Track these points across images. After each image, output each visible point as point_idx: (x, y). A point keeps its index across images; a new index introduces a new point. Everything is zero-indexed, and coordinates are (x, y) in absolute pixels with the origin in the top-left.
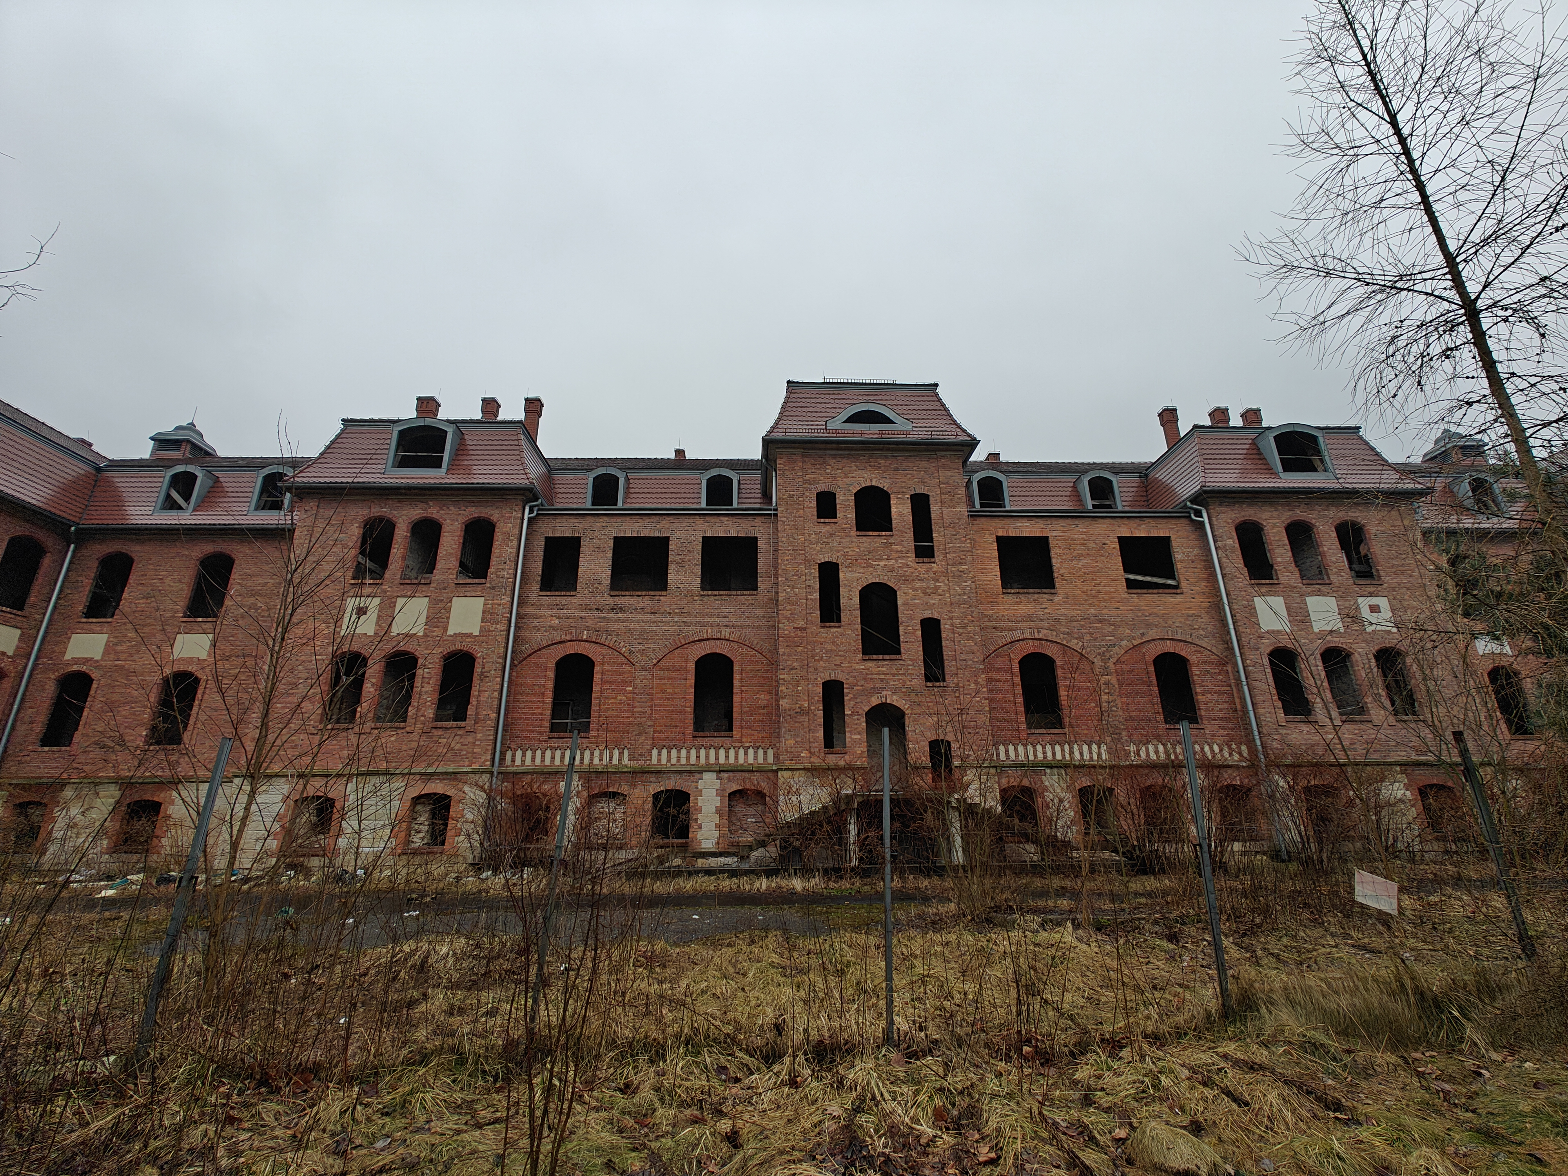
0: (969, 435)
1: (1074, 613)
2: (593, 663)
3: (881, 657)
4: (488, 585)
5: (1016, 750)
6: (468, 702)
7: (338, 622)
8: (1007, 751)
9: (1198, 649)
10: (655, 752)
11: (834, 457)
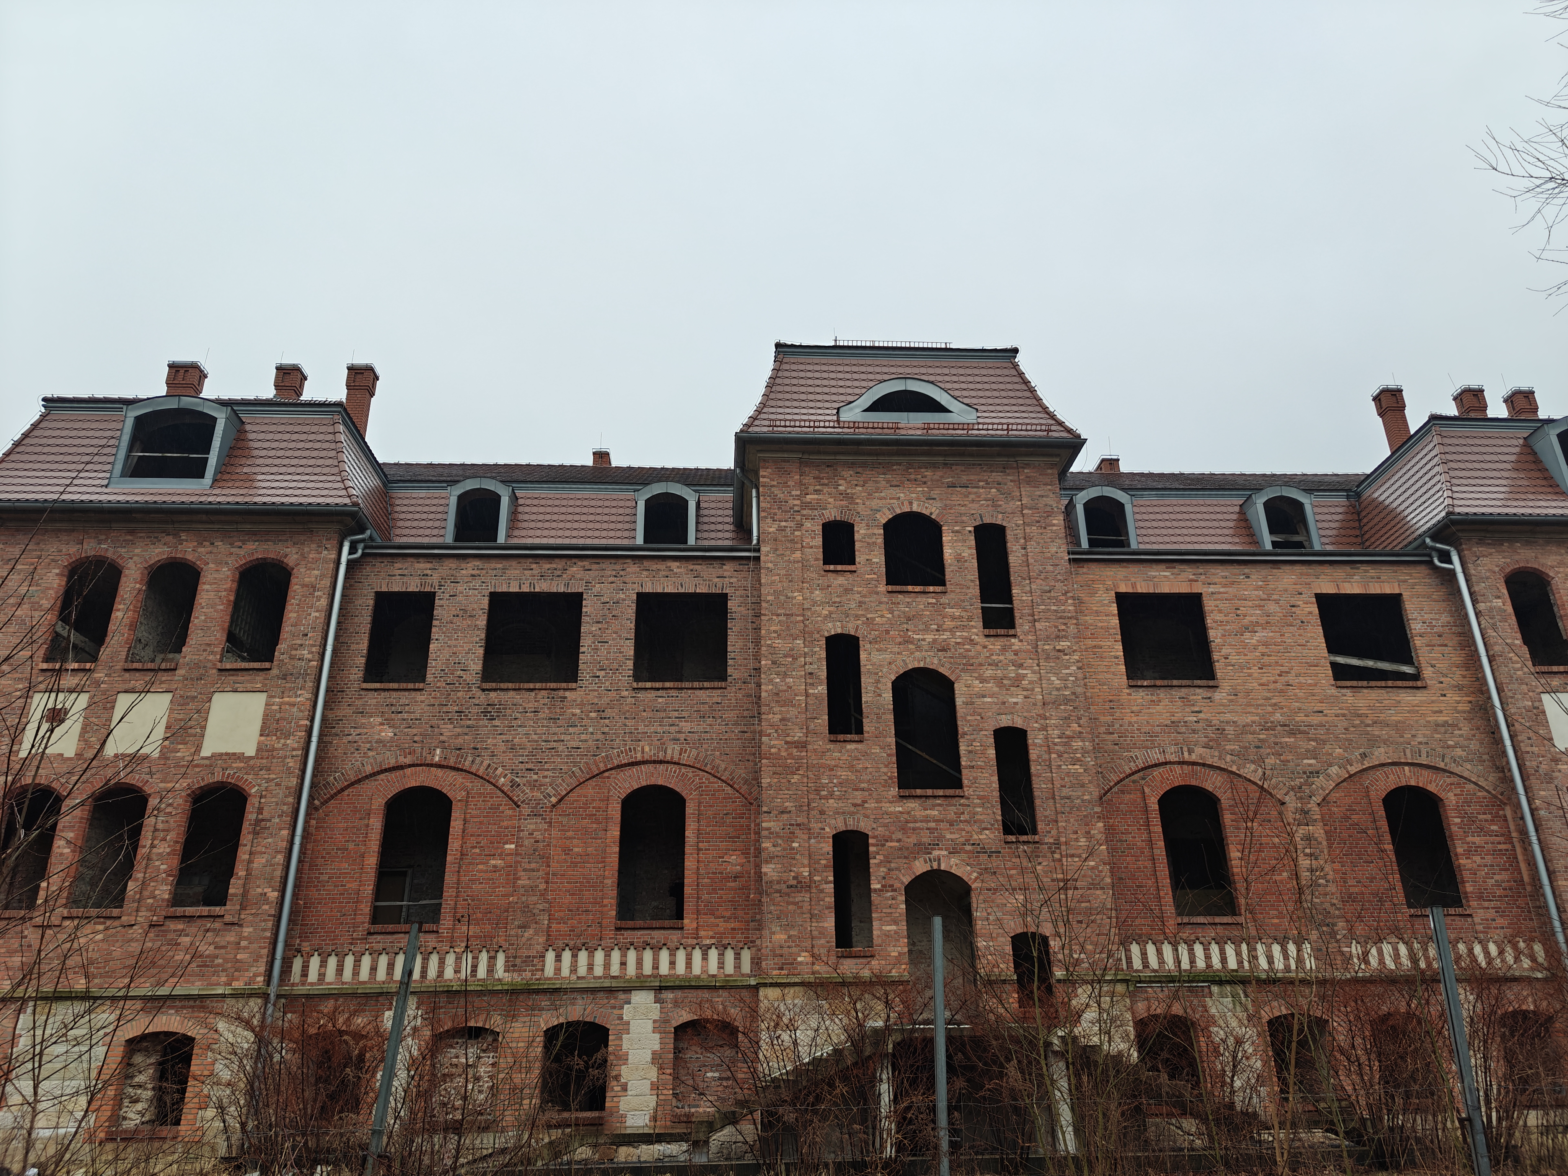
0: (1069, 431)
1: (1249, 719)
2: (450, 802)
3: (929, 792)
4: (275, 672)
5: (1159, 952)
6: (230, 872)
7: (16, 737)
8: (1144, 955)
9: (1456, 780)
10: (550, 956)
11: (851, 466)
